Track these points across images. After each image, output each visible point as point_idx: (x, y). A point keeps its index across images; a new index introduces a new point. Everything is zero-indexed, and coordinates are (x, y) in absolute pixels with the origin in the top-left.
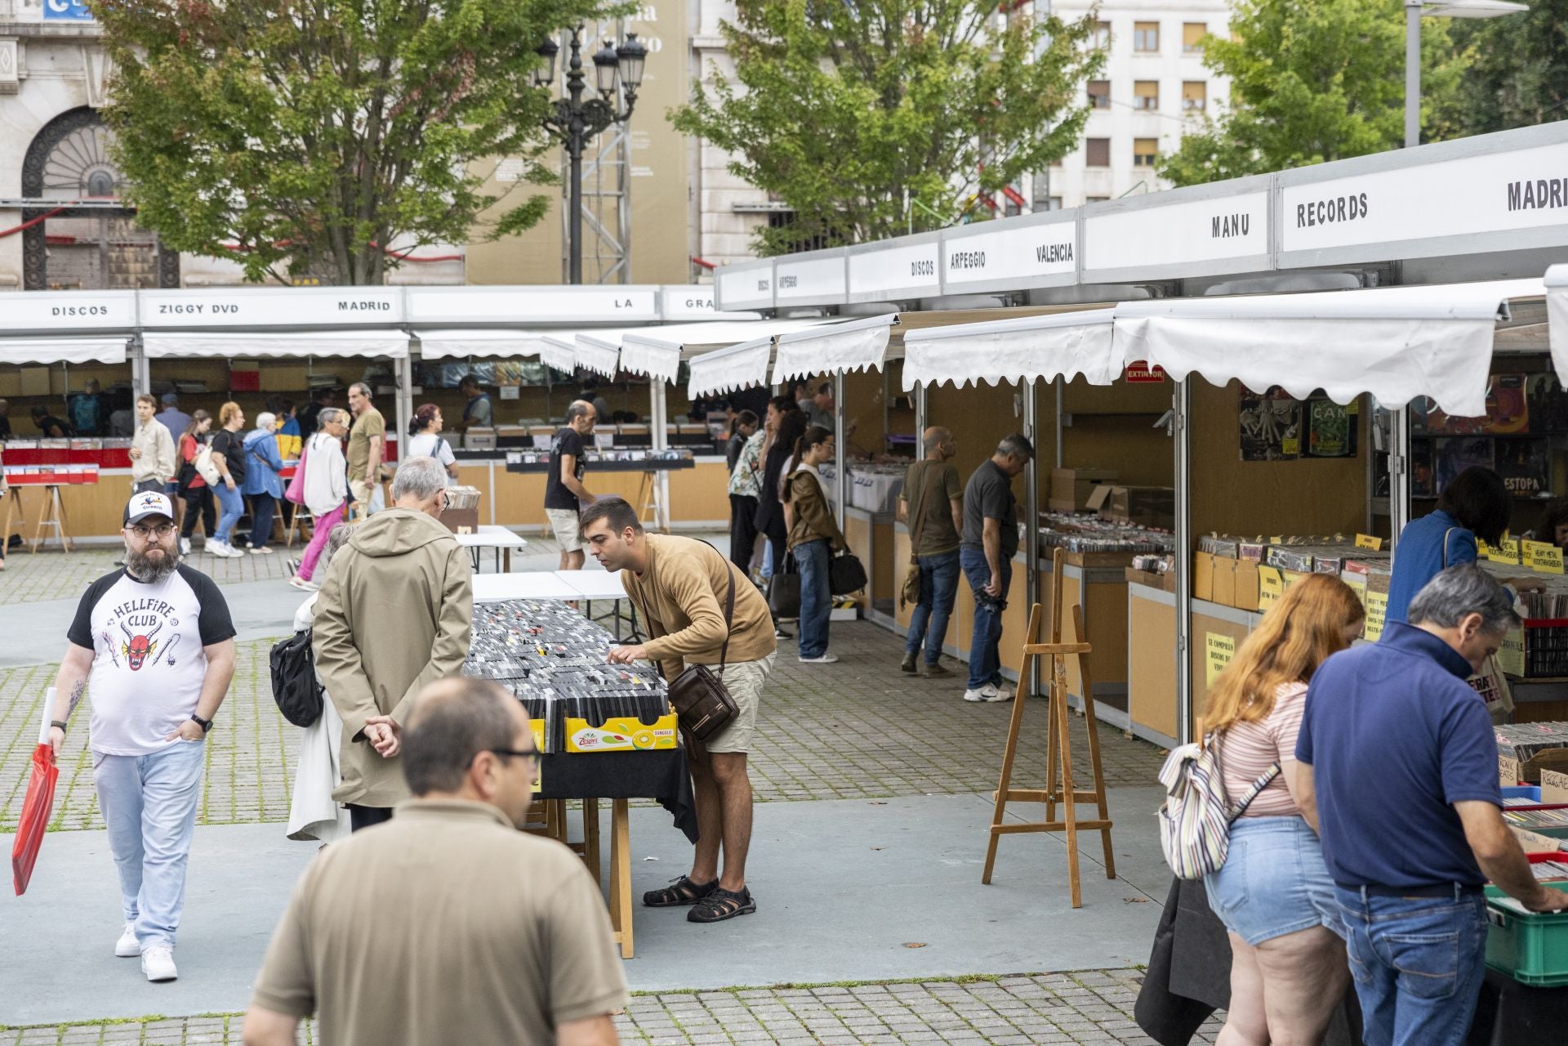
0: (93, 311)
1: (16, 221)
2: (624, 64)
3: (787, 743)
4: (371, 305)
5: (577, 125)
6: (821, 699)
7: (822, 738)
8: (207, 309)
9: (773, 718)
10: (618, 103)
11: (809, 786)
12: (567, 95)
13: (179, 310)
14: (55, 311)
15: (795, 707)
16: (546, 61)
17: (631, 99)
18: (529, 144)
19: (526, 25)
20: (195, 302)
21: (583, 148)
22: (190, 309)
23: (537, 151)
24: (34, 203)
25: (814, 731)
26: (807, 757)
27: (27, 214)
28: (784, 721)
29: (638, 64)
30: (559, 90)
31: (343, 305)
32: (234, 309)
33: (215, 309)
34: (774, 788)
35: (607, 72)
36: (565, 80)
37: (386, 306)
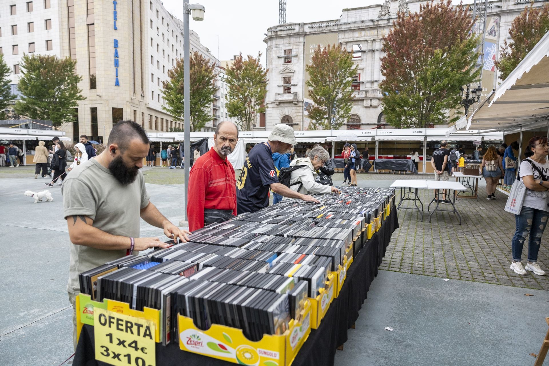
0: (369, 133)
1: (376, 126)
2: (477, 92)
3: (491, 244)
4: (419, 132)
5: (467, 103)
6: (508, 225)
7: (506, 243)
8: (389, 133)
9: (488, 231)
10: (476, 100)
11: (496, 272)
12: (466, 98)
13: (384, 133)
14: (362, 133)
15: (498, 227)
16: (462, 92)
17: (478, 98)
18: (457, 107)
19: (457, 84)
20: (386, 131)
21: (468, 107)
22: (386, 133)
23: (459, 108)
24: (379, 123)
25: (503, 239)
26: (498, 253)
27: (378, 125)
28: (492, 232)
29: (480, 92)
30: (464, 96)
31: (414, 132)
32: (393, 133)
33: (390, 133)
34: (480, 271)
35: (474, 94)
36: (465, 95)
37: (422, 132)
